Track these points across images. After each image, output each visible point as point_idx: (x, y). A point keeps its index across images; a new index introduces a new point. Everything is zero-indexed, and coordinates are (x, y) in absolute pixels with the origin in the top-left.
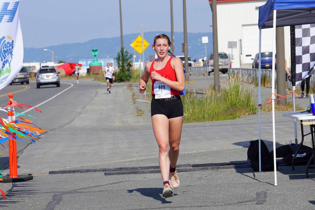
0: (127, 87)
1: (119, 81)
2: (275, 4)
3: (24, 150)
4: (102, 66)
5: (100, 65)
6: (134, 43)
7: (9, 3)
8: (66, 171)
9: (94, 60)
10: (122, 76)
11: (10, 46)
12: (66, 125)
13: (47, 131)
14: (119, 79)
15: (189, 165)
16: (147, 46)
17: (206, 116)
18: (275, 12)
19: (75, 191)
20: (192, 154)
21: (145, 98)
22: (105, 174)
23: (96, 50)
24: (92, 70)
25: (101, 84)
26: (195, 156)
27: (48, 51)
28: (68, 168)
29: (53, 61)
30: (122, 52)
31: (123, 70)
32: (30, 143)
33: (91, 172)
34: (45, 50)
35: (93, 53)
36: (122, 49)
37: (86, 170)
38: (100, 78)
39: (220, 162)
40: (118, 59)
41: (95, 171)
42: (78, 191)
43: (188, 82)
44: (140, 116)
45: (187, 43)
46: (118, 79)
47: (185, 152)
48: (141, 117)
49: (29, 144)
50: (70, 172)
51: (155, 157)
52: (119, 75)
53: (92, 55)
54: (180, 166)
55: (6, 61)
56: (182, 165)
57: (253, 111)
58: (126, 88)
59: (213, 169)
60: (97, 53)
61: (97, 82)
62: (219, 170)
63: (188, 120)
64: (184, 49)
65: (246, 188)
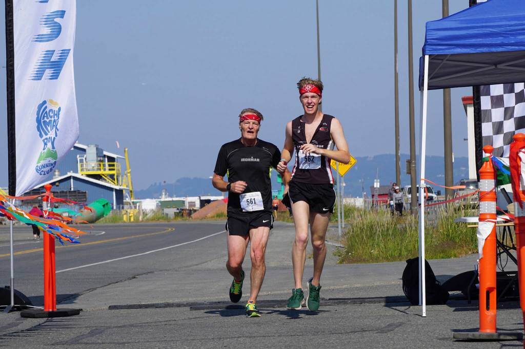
2: (427, 47)
3: (99, 289)
7: (54, 51)
9: (280, 191)
11: (56, 116)
12: (191, 266)
13: (153, 272)
15: (323, 299)
19: (131, 326)
20: (339, 289)
21: (340, 240)
22: (191, 308)
32: (116, 282)
33: (172, 307)
37: (165, 304)
41: (178, 305)
45: (415, 160)
49: (113, 283)
51: (282, 292)
55: (49, 138)
63: (376, 259)
64: (410, 169)
65: (379, 319)
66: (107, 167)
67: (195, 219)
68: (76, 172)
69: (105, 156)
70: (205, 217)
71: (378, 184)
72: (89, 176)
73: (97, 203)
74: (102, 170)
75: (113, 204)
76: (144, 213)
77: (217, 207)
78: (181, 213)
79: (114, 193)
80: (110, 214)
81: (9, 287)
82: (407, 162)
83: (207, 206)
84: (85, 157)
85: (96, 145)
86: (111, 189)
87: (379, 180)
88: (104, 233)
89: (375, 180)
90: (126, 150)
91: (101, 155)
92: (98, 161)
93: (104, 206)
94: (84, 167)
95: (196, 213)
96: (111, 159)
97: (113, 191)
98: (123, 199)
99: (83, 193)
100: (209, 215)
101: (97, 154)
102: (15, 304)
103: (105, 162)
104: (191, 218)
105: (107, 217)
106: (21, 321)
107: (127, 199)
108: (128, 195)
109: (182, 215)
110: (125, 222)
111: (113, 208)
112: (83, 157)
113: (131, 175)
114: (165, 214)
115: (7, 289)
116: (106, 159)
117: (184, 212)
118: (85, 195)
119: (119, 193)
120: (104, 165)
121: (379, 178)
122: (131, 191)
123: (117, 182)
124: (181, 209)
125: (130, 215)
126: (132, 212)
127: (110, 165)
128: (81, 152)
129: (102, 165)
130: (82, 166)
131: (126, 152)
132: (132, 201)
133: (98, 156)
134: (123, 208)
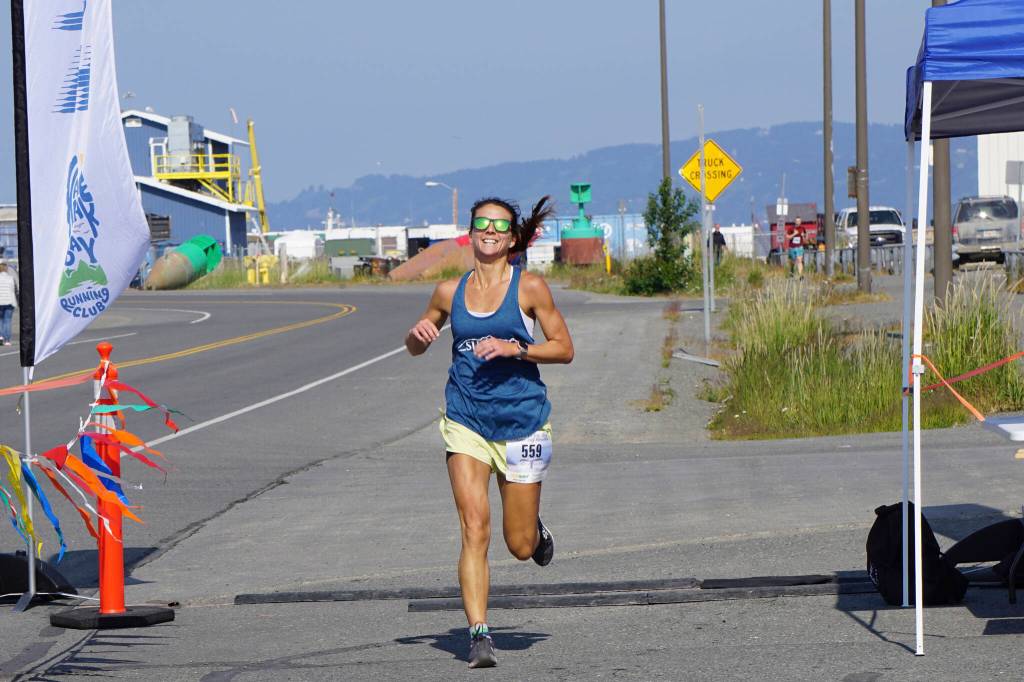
0: (664, 311)
1: (651, 289)
2: (928, 63)
3: (208, 522)
4: (603, 240)
5: (597, 235)
6: (690, 165)
8: (290, 595)
9: (577, 220)
10: (660, 273)
12: (397, 439)
13: (320, 461)
14: (652, 283)
15: (693, 582)
16: (733, 176)
17: (853, 414)
18: (928, 88)
19: (286, 663)
20: (724, 543)
21: (708, 348)
22: (410, 606)
23: (585, 188)
24: (570, 253)
25: (589, 299)
26: (730, 550)
27: (440, 186)
28: (307, 585)
29: (454, 220)
30: (665, 193)
31: (664, 252)
32: (245, 497)
33: (370, 599)
34: (429, 184)
35: (574, 198)
36: (666, 183)
37: (354, 592)
38: (592, 279)
39: (800, 574)
40: (651, 218)
41: (383, 596)
42: (293, 662)
43: (867, 296)
44: (657, 410)
45: (867, 168)
46: (647, 282)
47: (708, 539)
48: (659, 413)
49: (237, 502)
50: (301, 598)
51: (602, 551)
52: (650, 269)
53: (572, 203)
54: (663, 584)
56: (667, 581)
57: (1014, 400)
58: (659, 314)
59: (762, 595)
60: (586, 197)
61: (577, 294)
62: (780, 599)
63: (793, 429)
64: (856, 187)
65: (821, 661)
66: (212, 164)
67: (397, 280)
68: (149, 174)
69: (206, 140)
70: (417, 278)
71: (786, 207)
72: (174, 182)
73: (193, 245)
74: (201, 171)
75: (224, 244)
76: (289, 264)
77: (443, 256)
78: (367, 268)
79: (227, 218)
80: (218, 268)
81: (24, 553)
82: (850, 171)
83: (423, 253)
84: (166, 141)
85: (188, 118)
86: (221, 211)
87: (786, 200)
88: (208, 315)
89: (779, 200)
90: (251, 124)
91: (199, 139)
92: (191, 151)
93: (206, 251)
94: (165, 165)
95: (398, 268)
96: (219, 147)
97: (225, 215)
98: (245, 230)
99: (163, 219)
100: (427, 272)
101: (190, 136)
102: (38, 590)
103: (207, 153)
104: (388, 279)
105: (214, 274)
106: (53, 639)
107: (254, 230)
108: (255, 223)
109: (371, 270)
110: (250, 285)
111: (224, 252)
112: (162, 141)
113: (261, 178)
114: (334, 268)
115: (20, 557)
116: (210, 146)
117: (375, 264)
118: (167, 225)
119: (238, 219)
120: (206, 160)
121: (786, 196)
122: (262, 213)
123: (234, 195)
124: (367, 259)
125: (261, 270)
126: (266, 261)
127: (217, 161)
128: (159, 131)
129: (201, 160)
130: (159, 161)
131: (251, 129)
132: (265, 234)
133: (193, 140)
134: (246, 253)
